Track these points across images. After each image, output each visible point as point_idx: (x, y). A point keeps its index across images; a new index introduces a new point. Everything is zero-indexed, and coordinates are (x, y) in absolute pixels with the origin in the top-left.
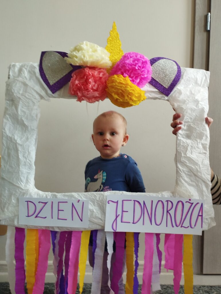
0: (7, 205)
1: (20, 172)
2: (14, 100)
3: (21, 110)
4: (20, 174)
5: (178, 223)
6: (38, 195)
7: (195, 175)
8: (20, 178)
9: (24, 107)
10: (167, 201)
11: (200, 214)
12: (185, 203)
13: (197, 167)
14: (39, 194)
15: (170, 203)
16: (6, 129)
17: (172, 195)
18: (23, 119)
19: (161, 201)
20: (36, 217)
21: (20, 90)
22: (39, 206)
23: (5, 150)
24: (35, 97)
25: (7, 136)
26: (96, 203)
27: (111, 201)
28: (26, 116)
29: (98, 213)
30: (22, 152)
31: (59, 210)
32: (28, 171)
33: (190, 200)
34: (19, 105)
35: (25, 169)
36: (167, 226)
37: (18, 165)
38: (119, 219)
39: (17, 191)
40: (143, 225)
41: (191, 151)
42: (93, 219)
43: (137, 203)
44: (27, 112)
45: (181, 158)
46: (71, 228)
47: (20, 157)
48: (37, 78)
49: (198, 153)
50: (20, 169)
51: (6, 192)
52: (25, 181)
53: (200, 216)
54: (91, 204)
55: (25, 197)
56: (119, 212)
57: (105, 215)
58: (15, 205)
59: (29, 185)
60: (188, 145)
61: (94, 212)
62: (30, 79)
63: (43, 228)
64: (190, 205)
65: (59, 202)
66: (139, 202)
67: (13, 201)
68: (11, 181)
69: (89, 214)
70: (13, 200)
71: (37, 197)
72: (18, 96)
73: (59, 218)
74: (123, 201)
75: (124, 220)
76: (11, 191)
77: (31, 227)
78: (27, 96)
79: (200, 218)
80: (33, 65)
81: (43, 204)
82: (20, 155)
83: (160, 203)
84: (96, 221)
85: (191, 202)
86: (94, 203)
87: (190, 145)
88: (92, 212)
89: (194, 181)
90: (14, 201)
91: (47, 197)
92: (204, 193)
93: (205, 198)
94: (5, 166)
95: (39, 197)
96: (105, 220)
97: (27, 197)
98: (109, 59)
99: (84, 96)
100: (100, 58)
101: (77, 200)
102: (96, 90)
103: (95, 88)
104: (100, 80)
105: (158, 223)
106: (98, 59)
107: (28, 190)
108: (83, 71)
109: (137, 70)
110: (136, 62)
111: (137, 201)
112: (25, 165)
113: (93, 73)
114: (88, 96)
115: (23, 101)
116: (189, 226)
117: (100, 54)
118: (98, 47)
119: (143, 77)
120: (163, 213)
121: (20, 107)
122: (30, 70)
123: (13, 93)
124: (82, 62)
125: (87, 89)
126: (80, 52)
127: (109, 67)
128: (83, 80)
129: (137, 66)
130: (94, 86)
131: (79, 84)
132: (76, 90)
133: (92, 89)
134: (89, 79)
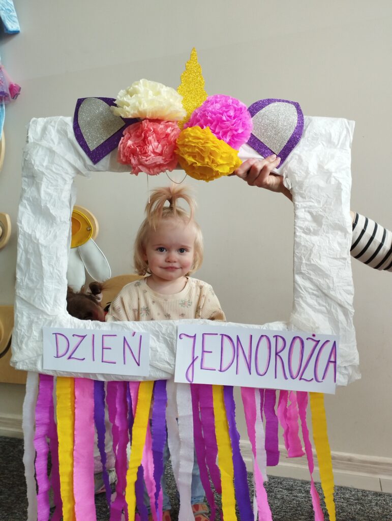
0: (26, 339)
1: (44, 289)
2: (35, 176)
3: (45, 191)
4: (45, 292)
5: (295, 373)
6: (71, 324)
7: (326, 295)
8: (45, 298)
9: (49, 187)
10: (276, 336)
11: (332, 359)
12: (305, 341)
13: (327, 280)
14: (73, 322)
15: (280, 341)
16: (23, 223)
17: (285, 327)
18: (48, 206)
19: (266, 336)
20: (70, 358)
21: (44, 160)
22: (74, 341)
23: (22, 254)
24: (67, 170)
25: (25, 233)
26: (161, 338)
27: (185, 334)
28: (52, 200)
29: (164, 353)
30: (47, 258)
31: (103, 348)
32: (56, 287)
33: (314, 335)
34: (41, 184)
35: (52, 284)
36: (276, 377)
37: (41, 277)
38: (197, 363)
39: (41, 317)
40: (237, 374)
41: (318, 255)
42: (156, 362)
43: (226, 340)
44: (55, 194)
45: (302, 267)
46: (122, 376)
47: (44, 265)
48: (69, 140)
49: (331, 258)
50: (45, 284)
51: (25, 318)
52: (52, 303)
53: (332, 361)
54: (153, 339)
55: (52, 326)
56: (198, 353)
57: (175, 357)
58: (37, 339)
59: (58, 309)
60: (314, 245)
61: (157, 351)
62: (59, 143)
63: (79, 375)
64: (314, 343)
65: (103, 335)
66: (229, 337)
68: (32, 302)
69: (150, 355)
70: (35, 331)
71: (70, 328)
72: (41, 170)
73: (105, 359)
74: (203, 334)
75: (205, 365)
76: (32, 317)
77: (62, 373)
78: (54, 170)
79: (331, 365)
80: (63, 121)
81: (80, 339)
82: (43, 261)
83: (264, 339)
84: (160, 365)
85: (316, 338)
86: (158, 337)
87: (316, 245)
88: (155, 351)
89: (324, 304)
90: (36, 333)
91: (85, 328)
92: (340, 325)
93: (341, 333)
94: (22, 279)
95: (73, 327)
96: (175, 365)
97: (56, 327)
98: (181, 105)
99: (141, 164)
100: (165, 104)
101: (132, 333)
102: (160, 154)
103: (158, 150)
104: (166, 139)
105: (262, 372)
106: (162, 106)
107: (57, 315)
108: (141, 125)
109: (225, 121)
110: (224, 109)
111: (225, 335)
112: (52, 277)
113: (155, 127)
114: (147, 163)
115: (48, 177)
116: (314, 378)
117: (166, 98)
118: (162, 88)
119: (235, 133)
120: (270, 356)
121: (43, 188)
122: (59, 128)
123: (33, 166)
124: (136, 112)
125: (146, 153)
126: (134, 96)
127: (182, 120)
128: (140, 140)
129: (225, 116)
130: (157, 147)
131: (133, 145)
132: (128, 154)
133: (154, 152)
134: (149, 136)
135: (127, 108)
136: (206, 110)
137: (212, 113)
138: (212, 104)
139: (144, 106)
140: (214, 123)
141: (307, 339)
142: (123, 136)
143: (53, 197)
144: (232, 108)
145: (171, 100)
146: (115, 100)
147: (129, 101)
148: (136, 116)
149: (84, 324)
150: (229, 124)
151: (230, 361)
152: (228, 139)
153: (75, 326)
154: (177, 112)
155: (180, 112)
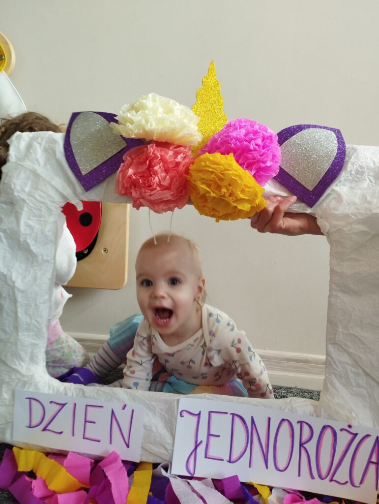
1: (18, 343)
2: (15, 203)
3: (25, 223)
4: (19, 347)
5: (324, 472)
6: (49, 387)
7: (367, 374)
8: (19, 354)
9: (31, 218)
10: (301, 422)
11: (374, 460)
12: (339, 433)
13: (370, 356)
15: (306, 429)
17: (313, 410)
18: (29, 241)
19: (288, 420)
20: (44, 429)
21: (26, 184)
22: (51, 410)
24: (53, 198)
26: (157, 414)
27: (187, 411)
28: (34, 235)
30: (24, 305)
31: (86, 422)
32: (34, 341)
33: (350, 426)
34: (21, 214)
35: (28, 337)
36: (299, 475)
37: (16, 328)
38: (201, 450)
39: (13, 377)
40: (250, 466)
43: (237, 420)
44: (37, 227)
47: (19, 315)
48: (58, 162)
50: (20, 337)
52: (27, 360)
53: (374, 462)
54: (148, 414)
55: (26, 389)
56: (202, 436)
57: (173, 440)
58: (8, 403)
59: (35, 367)
60: (353, 309)
61: (152, 431)
62: (45, 164)
65: (87, 405)
66: (241, 418)
68: (3, 358)
69: (142, 435)
70: (5, 392)
71: (48, 392)
72: (21, 196)
73: (87, 435)
74: (210, 412)
75: (211, 453)
78: (38, 197)
79: (372, 467)
80: (52, 138)
81: (58, 407)
82: (19, 310)
83: (285, 424)
84: (155, 449)
85: (353, 430)
86: (154, 412)
88: (148, 429)
89: (364, 385)
90: (6, 395)
91: (66, 394)
95: (51, 392)
96: (173, 452)
97: (30, 390)
98: (197, 128)
99: (143, 198)
100: (177, 125)
101: (122, 405)
102: (168, 188)
103: (165, 183)
104: (176, 168)
105: (281, 467)
106: (173, 127)
107: (32, 376)
108: (146, 149)
109: (252, 151)
110: (251, 136)
111: (238, 415)
112: (28, 329)
113: (163, 153)
114: (152, 198)
115: (30, 206)
116: (349, 481)
117: (179, 117)
118: (175, 105)
119: (263, 165)
120: (292, 447)
121: (23, 219)
122: (47, 146)
123: (13, 190)
124: (141, 131)
125: (150, 186)
126: (140, 112)
127: (196, 144)
128: (143, 168)
129: (253, 145)
130: (164, 179)
131: (135, 174)
132: (129, 185)
133: (160, 185)
134: (155, 165)
135: (130, 125)
136: (228, 136)
137: (237, 139)
138: (236, 129)
139: (151, 126)
140: (239, 152)
141: (341, 430)
142: (123, 161)
143: (35, 231)
144: (261, 135)
145: (185, 121)
146: (116, 116)
147: (133, 118)
148: (140, 137)
149: (65, 388)
150: (256, 154)
151: (241, 449)
152: (253, 172)
153: (53, 390)
154: (191, 135)
155: (195, 136)
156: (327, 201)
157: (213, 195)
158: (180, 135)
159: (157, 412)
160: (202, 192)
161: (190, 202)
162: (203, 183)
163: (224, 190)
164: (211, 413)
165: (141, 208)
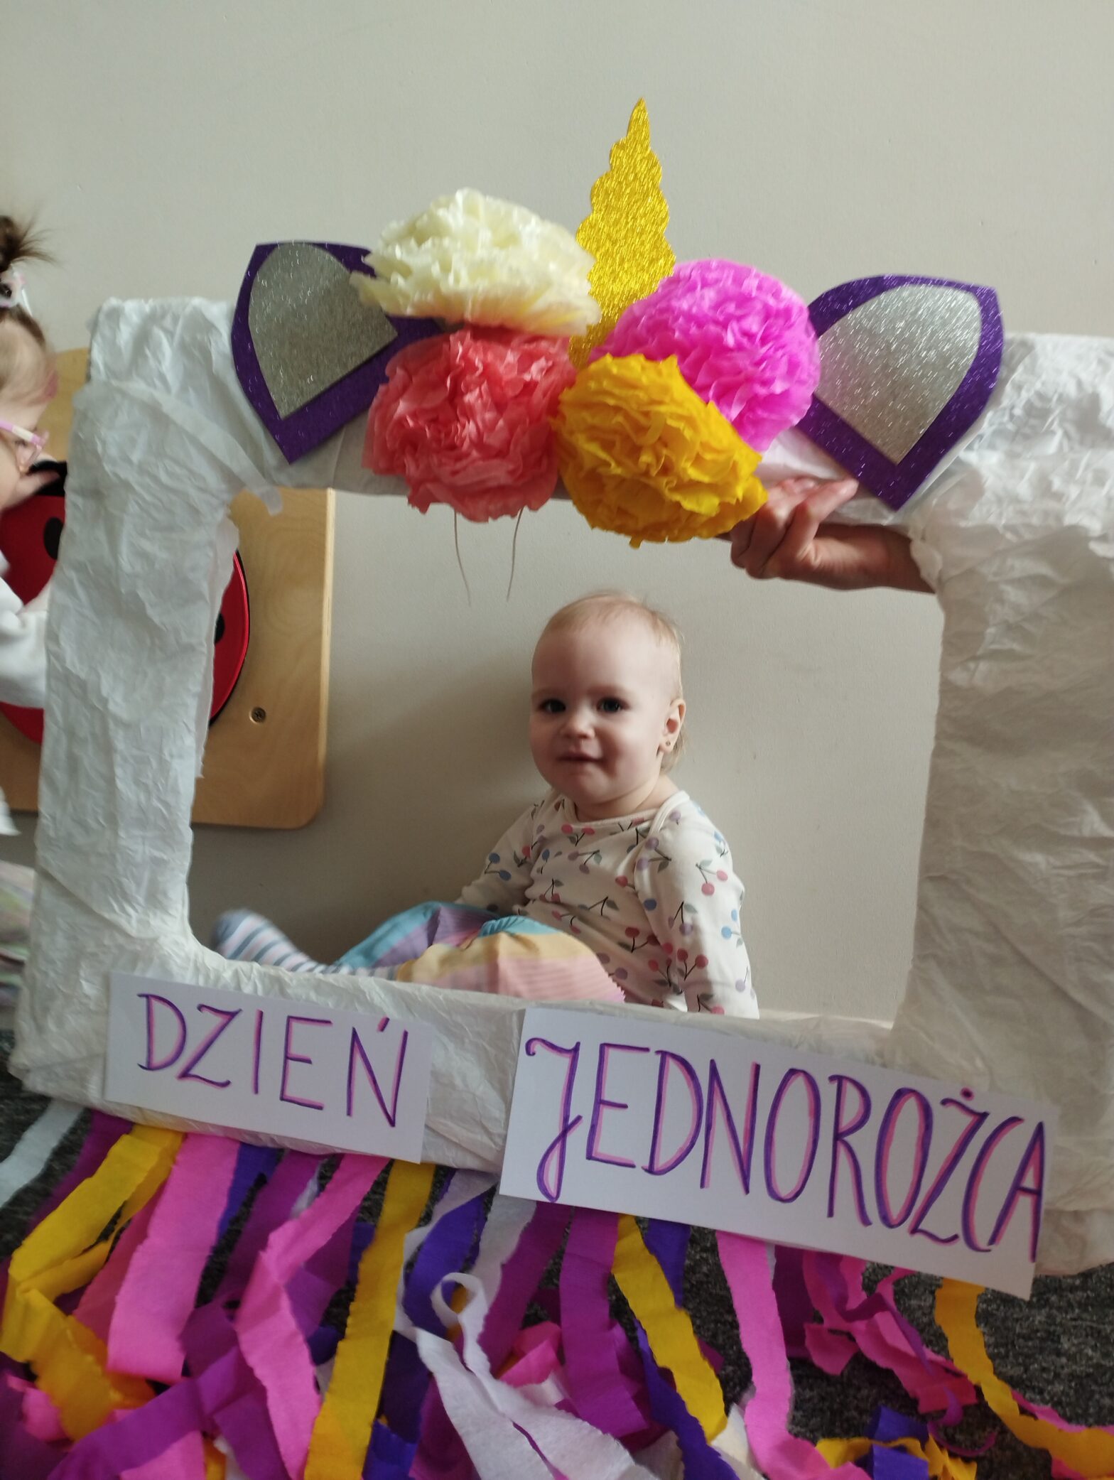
0: (58, 1003)
1: (118, 856)
2: (105, 491)
3: (132, 545)
4: (120, 866)
5: (896, 1203)
6: (197, 970)
7: (1024, 961)
8: (120, 884)
9: (148, 532)
10: (839, 1080)
11: (1029, 1182)
12: (937, 1110)
13: (1034, 914)
14: (204, 964)
15: (852, 1095)
16: (62, 640)
18: (141, 594)
19: (805, 1073)
20: (185, 1075)
21: (133, 442)
22: (201, 1026)
23: (57, 741)
24: (205, 480)
25: (67, 673)
26: (469, 1046)
27: (544, 1041)
28: (154, 576)
29: (475, 1093)
30: (131, 760)
31: (287, 1057)
32: (157, 854)
33: (967, 1094)
34: (121, 522)
35: (144, 844)
36: (831, 1214)
37: (113, 820)
38: (577, 1139)
39: (106, 942)
40: (702, 1185)
42: (450, 1123)
43: (673, 1068)
44: (162, 556)
47: (120, 784)
48: (216, 382)
50: (121, 842)
51: (60, 939)
52: (141, 899)
53: (1028, 1190)
54: (444, 1045)
55: (137, 973)
56: (582, 1105)
57: (507, 1112)
58: (93, 1007)
59: (164, 921)
61: (453, 1086)
62: (184, 389)
63: (212, 1130)
64: (968, 1121)
65: (290, 1018)
66: (684, 1064)
67: (87, 988)
68: (80, 893)
69: (429, 1096)
70: (87, 981)
71: (193, 983)
72: (123, 475)
73: (290, 1093)
74: (603, 1047)
75: (602, 1148)
76: (79, 937)
77: (158, 1116)
78: (164, 478)
79: (1024, 1203)
80: (202, 315)
81: (217, 1020)
82: (119, 771)
83: (799, 1084)
84: (460, 1133)
85: (976, 1105)
86: (460, 1042)
88: (444, 1083)
89: (1017, 990)
90: (89, 988)
91: (238, 987)
95: (201, 982)
96: (505, 1138)
97: (149, 976)
98: (586, 287)
99: (436, 480)
100: (527, 278)
101: (378, 1021)
102: (501, 453)
103: (494, 440)
104: (525, 399)
105: (785, 1189)
106: (518, 283)
107: (154, 940)
108: (445, 346)
109: (730, 350)
110: (731, 308)
111: (675, 1057)
112: (142, 823)
113: (490, 357)
114: (460, 480)
115: (144, 500)
116: (961, 1234)
117: (536, 257)
118: (527, 222)
119: (762, 391)
120: (815, 1139)
121: (127, 534)
122: (187, 339)
123: (99, 459)
124: (430, 297)
125: (453, 447)
126: (428, 244)
127: (583, 332)
128: (437, 399)
129: (733, 332)
130: (491, 427)
131: (414, 415)
132: (397, 445)
133: (479, 444)
134: (468, 390)
135: (401, 281)
136: (668, 309)
137: (690, 317)
138: (692, 289)
139: (457, 280)
140: (693, 355)
141: (945, 1102)
142: (385, 380)
143: (157, 566)
144: (759, 306)
145: (552, 266)
146: (366, 252)
147: (408, 259)
148: (428, 312)
149: (236, 973)
150: (743, 361)
151: (682, 1140)
152: (735, 412)
153: (207, 977)
154: (569, 307)
155: (577, 309)
156: (941, 491)
157: (616, 470)
158: (540, 304)
159: (467, 1041)
160: (588, 464)
161: (560, 492)
162: (592, 439)
163: (646, 458)
164: (606, 1048)
165: (433, 508)
